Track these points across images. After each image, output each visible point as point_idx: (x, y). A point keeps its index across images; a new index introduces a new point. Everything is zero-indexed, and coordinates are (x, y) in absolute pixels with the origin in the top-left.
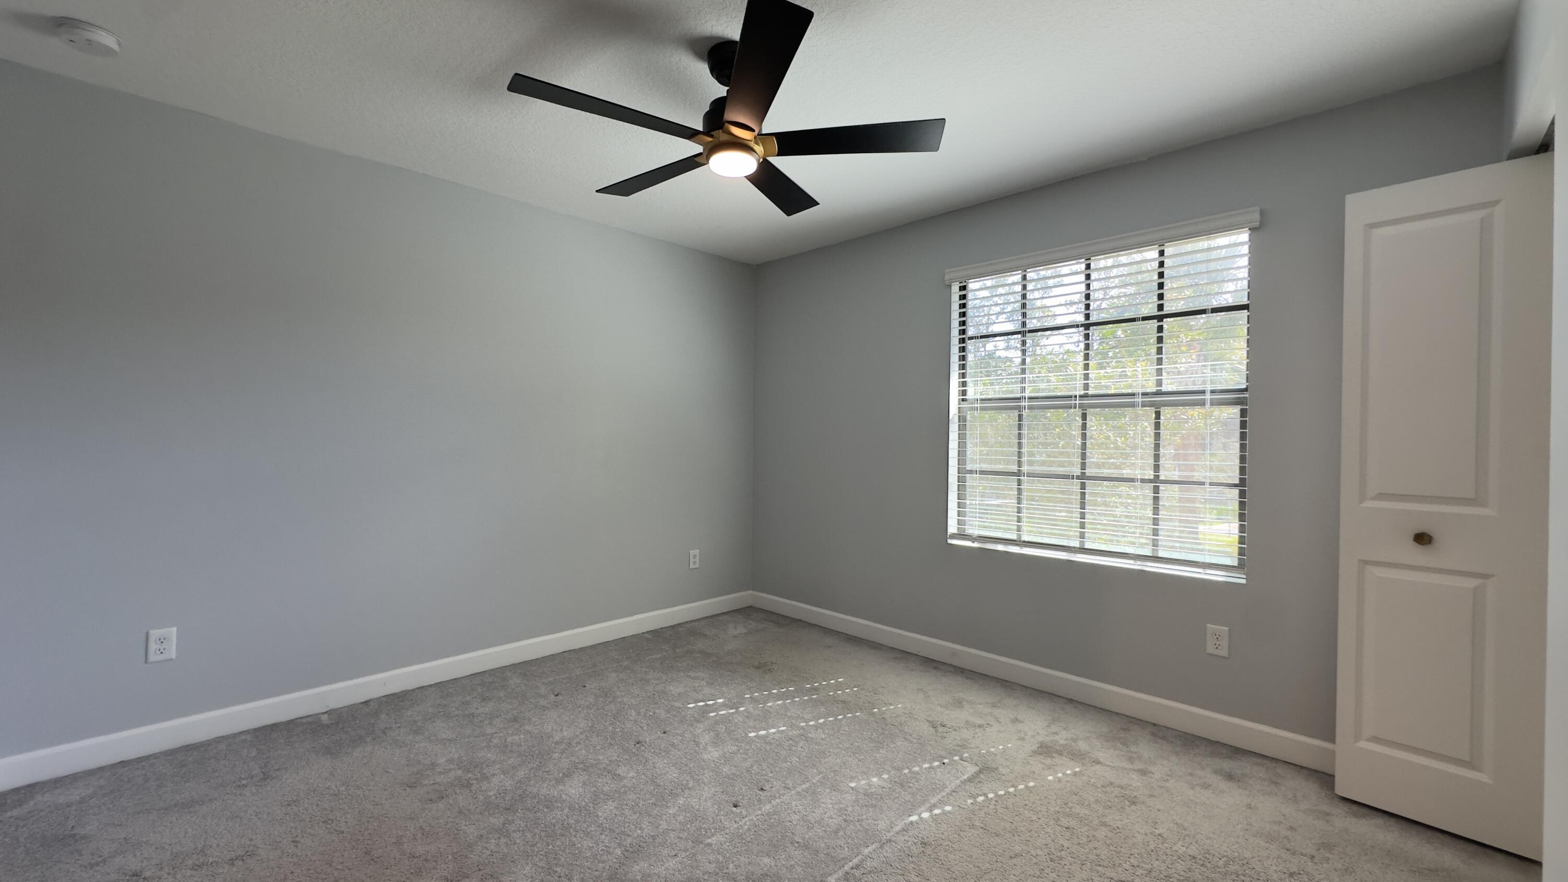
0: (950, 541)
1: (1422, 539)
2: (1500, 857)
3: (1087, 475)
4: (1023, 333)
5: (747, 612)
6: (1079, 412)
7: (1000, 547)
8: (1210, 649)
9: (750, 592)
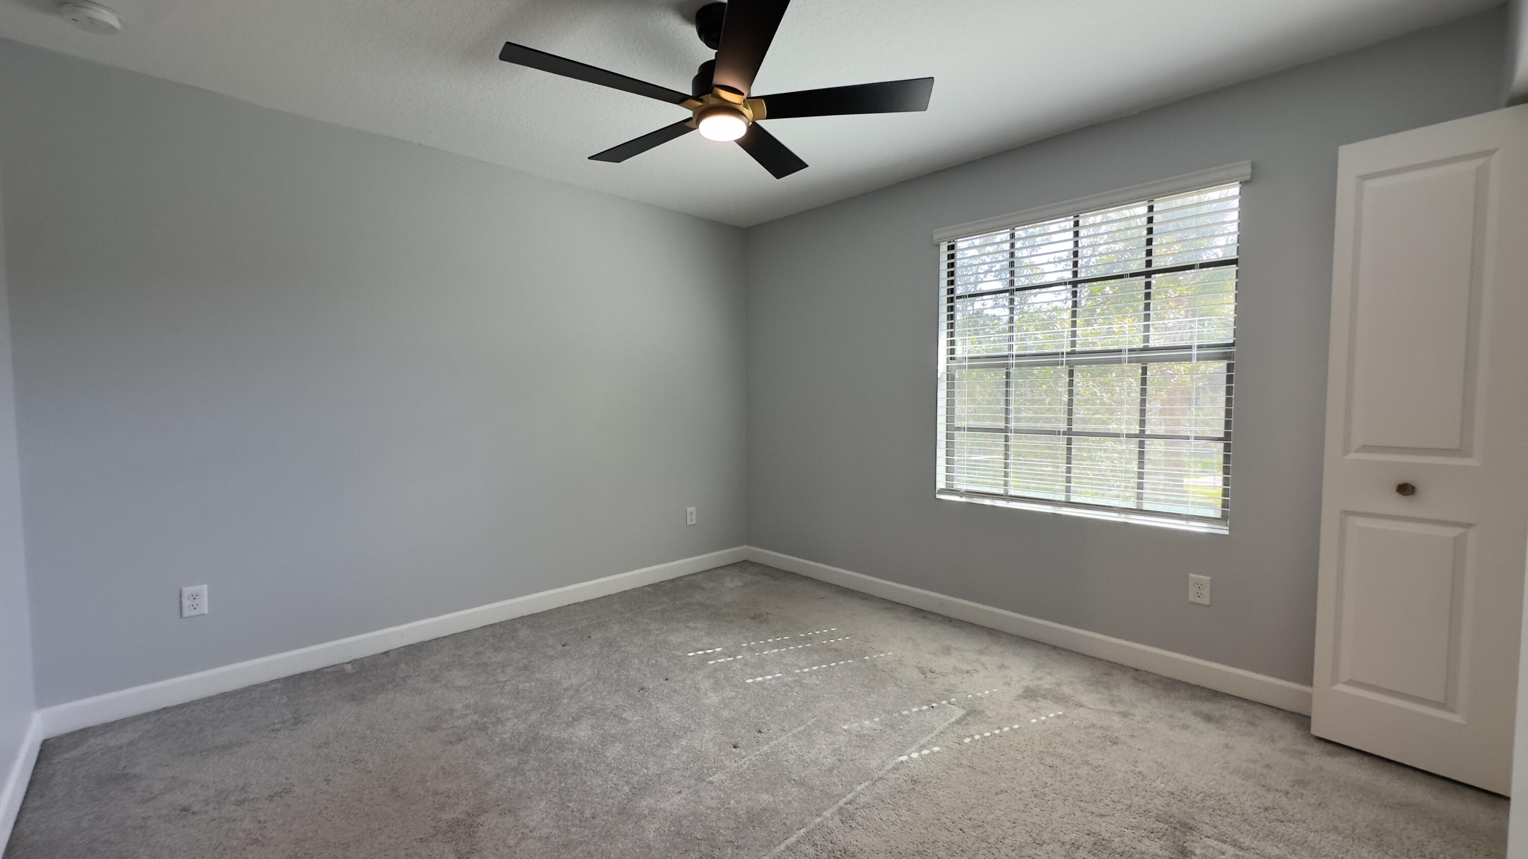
0: (938, 496)
1: (1405, 489)
2: (1469, 792)
3: (1073, 430)
4: (1011, 292)
5: (743, 565)
6: (1065, 368)
7: (987, 502)
8: (1192, 597)
9: (745, 547)
